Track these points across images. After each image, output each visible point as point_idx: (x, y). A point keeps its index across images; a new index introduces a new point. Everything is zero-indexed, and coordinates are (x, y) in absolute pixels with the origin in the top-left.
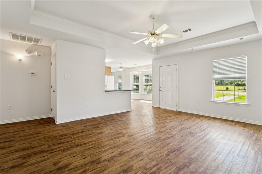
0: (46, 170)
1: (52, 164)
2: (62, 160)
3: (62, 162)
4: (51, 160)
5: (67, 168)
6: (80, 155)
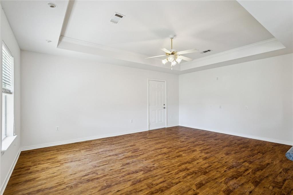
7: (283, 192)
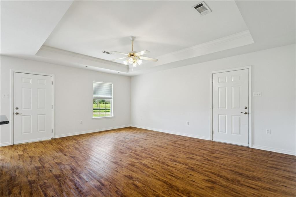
0: (223, 189)
1: (214, 190)
2: (204, 187)
3: (205, 185)
4: (210, 194)
5: (209, 179)
6: (188, 179)
7: (36, 185)
